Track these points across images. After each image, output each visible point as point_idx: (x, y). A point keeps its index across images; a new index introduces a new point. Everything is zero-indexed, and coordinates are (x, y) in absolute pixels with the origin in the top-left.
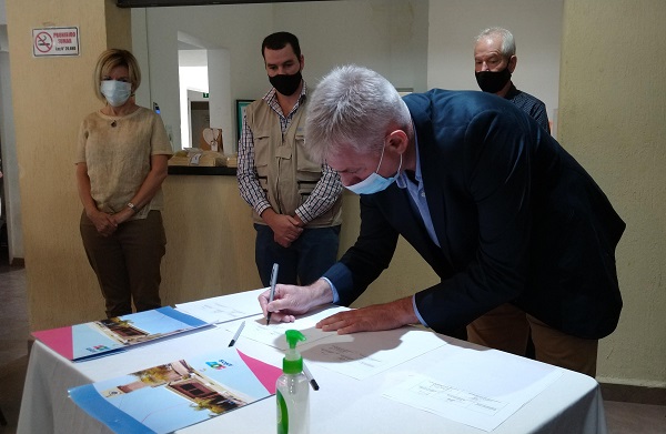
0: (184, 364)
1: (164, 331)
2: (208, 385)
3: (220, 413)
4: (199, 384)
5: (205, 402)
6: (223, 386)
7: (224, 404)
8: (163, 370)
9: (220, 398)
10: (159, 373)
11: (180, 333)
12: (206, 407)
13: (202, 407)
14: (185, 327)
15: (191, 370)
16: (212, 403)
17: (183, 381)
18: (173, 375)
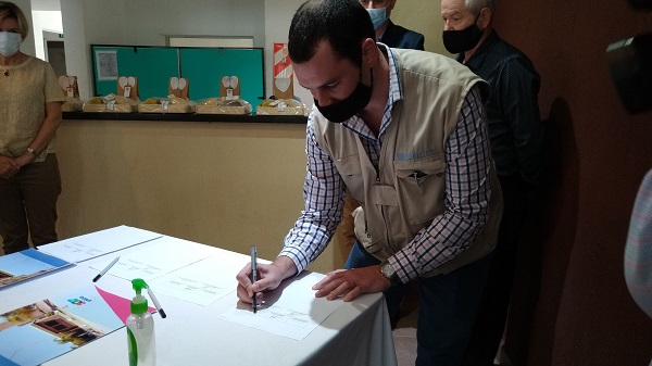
0: (48, 302)
1: (28, 272)
2: (69, 320)
3: (80, 345)
4: (62, 320)
5: (67, 336)
6: (83, 320)
7: (84, 337)
8: (28, 310)
9: (81, 331)
10: (25, 313)
11: (44, 273)
12: (69, 340)
13: (64, 341)
14: (48, 267)
15: (54, 308)
16: (74, 336)
17: (47, 318)
18: (38, 314)
